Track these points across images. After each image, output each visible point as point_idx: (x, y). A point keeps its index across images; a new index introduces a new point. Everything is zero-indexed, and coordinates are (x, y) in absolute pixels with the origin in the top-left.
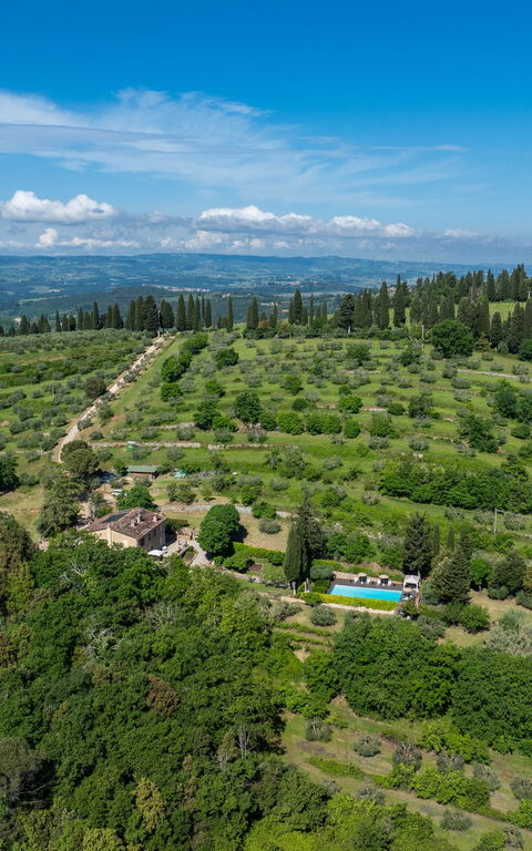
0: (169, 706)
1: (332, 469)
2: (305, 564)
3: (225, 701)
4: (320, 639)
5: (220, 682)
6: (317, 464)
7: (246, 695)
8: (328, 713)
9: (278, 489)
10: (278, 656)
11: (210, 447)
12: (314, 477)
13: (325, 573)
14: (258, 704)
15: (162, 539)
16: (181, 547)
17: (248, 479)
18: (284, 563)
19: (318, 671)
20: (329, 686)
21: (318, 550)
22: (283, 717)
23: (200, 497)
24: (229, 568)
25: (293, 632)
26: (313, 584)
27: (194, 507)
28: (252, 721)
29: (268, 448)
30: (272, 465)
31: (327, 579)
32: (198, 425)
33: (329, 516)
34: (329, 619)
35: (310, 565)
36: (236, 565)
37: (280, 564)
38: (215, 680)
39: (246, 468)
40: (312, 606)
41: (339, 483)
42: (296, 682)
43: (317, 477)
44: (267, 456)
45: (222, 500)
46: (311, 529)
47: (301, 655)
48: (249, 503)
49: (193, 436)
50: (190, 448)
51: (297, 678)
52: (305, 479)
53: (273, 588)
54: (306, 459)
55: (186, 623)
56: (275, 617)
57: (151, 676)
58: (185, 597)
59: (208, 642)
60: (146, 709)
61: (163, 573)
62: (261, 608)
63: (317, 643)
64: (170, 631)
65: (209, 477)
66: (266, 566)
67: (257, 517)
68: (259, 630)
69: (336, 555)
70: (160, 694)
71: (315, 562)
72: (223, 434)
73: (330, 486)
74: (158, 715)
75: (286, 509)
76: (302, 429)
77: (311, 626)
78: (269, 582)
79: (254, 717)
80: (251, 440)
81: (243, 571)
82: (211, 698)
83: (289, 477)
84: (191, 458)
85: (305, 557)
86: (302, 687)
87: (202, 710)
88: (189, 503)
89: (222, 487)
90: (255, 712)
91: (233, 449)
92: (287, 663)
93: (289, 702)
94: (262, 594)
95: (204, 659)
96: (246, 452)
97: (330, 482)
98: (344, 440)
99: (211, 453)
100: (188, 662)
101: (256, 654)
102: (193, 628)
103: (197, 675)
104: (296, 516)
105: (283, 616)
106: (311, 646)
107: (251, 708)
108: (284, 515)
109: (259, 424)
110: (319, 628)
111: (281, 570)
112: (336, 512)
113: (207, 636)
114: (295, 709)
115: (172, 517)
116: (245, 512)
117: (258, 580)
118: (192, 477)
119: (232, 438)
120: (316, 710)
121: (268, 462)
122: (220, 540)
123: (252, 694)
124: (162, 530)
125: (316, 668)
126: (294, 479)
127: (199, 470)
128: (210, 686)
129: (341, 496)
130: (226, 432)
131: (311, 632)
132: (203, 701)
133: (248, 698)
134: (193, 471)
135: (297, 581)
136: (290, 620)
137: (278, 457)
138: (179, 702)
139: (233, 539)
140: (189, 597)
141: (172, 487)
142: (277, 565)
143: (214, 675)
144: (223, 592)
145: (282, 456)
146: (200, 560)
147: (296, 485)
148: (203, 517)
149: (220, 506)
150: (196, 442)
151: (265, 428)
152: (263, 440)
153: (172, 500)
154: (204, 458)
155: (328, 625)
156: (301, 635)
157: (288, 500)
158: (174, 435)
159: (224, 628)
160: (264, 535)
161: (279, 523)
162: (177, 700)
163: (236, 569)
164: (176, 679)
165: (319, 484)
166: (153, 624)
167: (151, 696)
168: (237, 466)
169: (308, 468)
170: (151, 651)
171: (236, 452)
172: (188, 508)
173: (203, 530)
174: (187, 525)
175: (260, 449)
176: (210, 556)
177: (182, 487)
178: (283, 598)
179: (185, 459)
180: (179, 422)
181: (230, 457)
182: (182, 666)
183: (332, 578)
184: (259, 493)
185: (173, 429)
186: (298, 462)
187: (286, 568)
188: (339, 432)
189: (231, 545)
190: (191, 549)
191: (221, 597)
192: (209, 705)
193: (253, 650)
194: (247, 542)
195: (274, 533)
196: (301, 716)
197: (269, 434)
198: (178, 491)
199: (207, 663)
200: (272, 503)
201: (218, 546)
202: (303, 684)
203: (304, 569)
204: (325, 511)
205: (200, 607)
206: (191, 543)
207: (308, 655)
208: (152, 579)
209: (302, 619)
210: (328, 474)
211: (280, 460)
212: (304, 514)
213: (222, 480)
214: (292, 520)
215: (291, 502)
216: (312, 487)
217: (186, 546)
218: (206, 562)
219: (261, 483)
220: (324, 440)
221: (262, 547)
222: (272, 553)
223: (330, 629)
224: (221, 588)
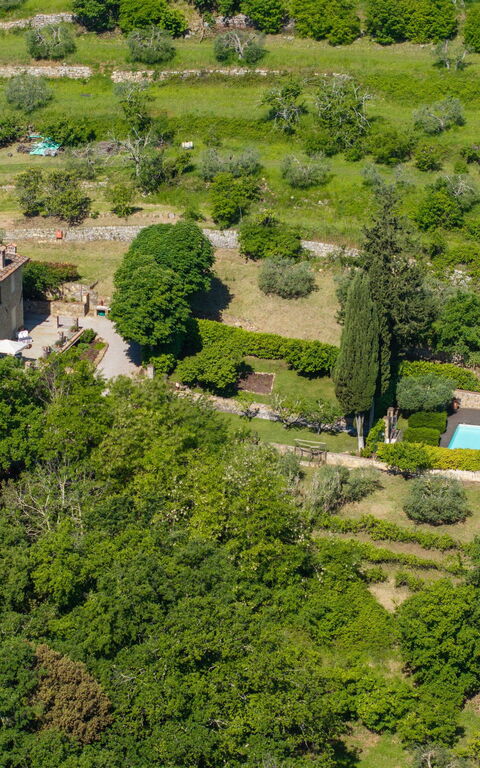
0: (87, 719)
1: (438, 131)
2: (387, 374)
3: (221, 706)
4: (433, 556)
5: (210, 659)
6: (400, 118)
7: (274, 690)
8: (460, 731)
9: (302, 185)
10: (332, 599)
11: (117, 77)
12: (393, 154)
13: (433, 395)
14: (302, 712)
15: (16, 314)
16: (66, 331)
17: (223, 158)
18: (337, 371)
19: (437, 633)
20: (462, 668)
21: (415, 338)
22: (350, 743)
23: (101, 205)
24: (192, 384)
25: (363, 540)
26: (404, 424)
27: (90, 230)
28: (287, 752)
29: (270, 79)
30: (280, 121)
31: (439, 409)
32: (83, 21)
33: (436, 251)
34: (451, 507)
35: (395, 377)
36: (209, 376)
37: (322, 373)
38: (198, 654)
39: (217, 131)
40: (407, 476)
41: (458, 169)
42: (377, 660)
43: (400, 154)
44: (270, 99)
45: (163, 214)
46: (399, 284)
47: (388, 596)
48: (230, 219)
49: (71, 49)
50: (64, 79)
51: (380, 649)
52: (369, 160)
53: (304, 432)
54: (370, 108)
55: (113, 520)
56: (318, 504)
57: (38, 648)
58: (97, 456)
59: (170, 565)
60: (33, 726)
61: (37, 396)
62: (285, 484)
63: (425, 567)
64: (74, 538)
65: (122, 155)
66: (282, 378)
67: (253, 255)
68: (286, 536)
69: (459, 348)
70: (66, 690)
71: (406, 367)
72: (150, 44)
73: (436, 176)
74: (65, 740)
75: (329, 236)
76: (355, 30)
77: (408, 526)
78: (294, 418)
79: (291, 742)
80: (223, 58)
81: (229, 391)
82: (190, 698)
83: (329, 154)
84: (69, 106)
85: (386, 357)
86: (392, 670)
87: (169, 725)
88: (75, 221)
89: (158, 180)
90: (294, 730)
91: (175, 81)
92: (355, 615)
93: (367, 706)
94: (282, 449)
95: (166, 605)
96: (211, 91)
97: (434, 167)
98: (465, 57)
99: (121, 89)
100: (129, 612)
101: (278, 594)
102: (131, 531)
103: (150, 644)
104: (354, 252)
105: (336, 503)
106: (412, 575)
107: (287, 721)
108: (321, 249)
109: (241, 17)
110: (425, 530)
111: (326, 389)
112: (454, 242)
113: (168, 551)
114: (381, 723)
115: (38, 256)
116: (225, 241)
117: (264, 412)
118: (79, 155)
119: (172, 52)
120: (433, 725)
121: (274, 115)
122: (167, 313)
123: (286, 687)
124: (16, 288)
125: (431, 625)
126: (341, 158)
127: (92, 137)
128: (184, 669)
129: (466, 201)
130: (156, 39)
131: (407, 539)
132: (173, 706)
133: (276, 700)
134: (79, 139)
135: (365, 414)
136: (352, 512)
137: (299, 102)
138: (111, 709)
139: (197, 313)
140: (109, 455)
141: (30, 181)
142: (312, 376)
143: (194, 643)
144: (190, 444)
145: (309, 99)
146: (114, 363)
147: (346, 174)
148: (118, 254)
149: (163, 229)
150: (80, 63)
151: (256, 25)
152: (254, 57)
153: (32, 213)
154: (104, 105)
155: (449, 521)
156: (384, 548)
157: (330, 211)
158: (21, 45)
159: (200, 532)
160: (273, 302)
161: (311, 271)
162: (104, 704)
163: (208, 386)
164: (99, 655)
165: (407, 170)
166: (25, 522)
167: (46, 693)
168: (192, 125)
169: (378, 131)
170: (29, 588)
171: (188, 91)
172: (73, 234)
173: (124, 289)
174: (75, 278)
175: (249, 80)
176: (139, 354)
177: (56, 179)
178: (332, 459)
179: (54, 107)
180: (31, 12)
181: (171, 103)
182: (113, 624)
183: (450, 408)
184: (254, 194)
185: (17, 31)
186: (353, 115)
187: (342, 384)
188: (452, 35)
189: (192, 327)
190: (90, 338)
191: (189, 455)
192: (186, 713)
193: (269, 584)
194: (231, 318)
195: (298, 294)
196: (396, 740)
197: (271, 43)
198: (46, 192)
199: (172, 616)
200: (289, 219)
201: (163, 329)
202: (395, 665)
203: (386, 385)
204: (426, 240)
205: (137, 479)
206: (88, 323)
207: (403, 596)
208: (14, 411)
209: (383, 507)
210: (427, 145)
211: (303, 111)
212: (381, 246)
213: (157, 162)
214: (343, 261)
215: (339, 216)
216: (389, 178)
217: (76, 329)
218: (129, 369)
219: (257, 170)
220: (413, 56)
221: (268, 330)
222: (297, 347)
223: (453, 533)
224: (185, 432)
